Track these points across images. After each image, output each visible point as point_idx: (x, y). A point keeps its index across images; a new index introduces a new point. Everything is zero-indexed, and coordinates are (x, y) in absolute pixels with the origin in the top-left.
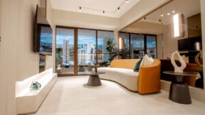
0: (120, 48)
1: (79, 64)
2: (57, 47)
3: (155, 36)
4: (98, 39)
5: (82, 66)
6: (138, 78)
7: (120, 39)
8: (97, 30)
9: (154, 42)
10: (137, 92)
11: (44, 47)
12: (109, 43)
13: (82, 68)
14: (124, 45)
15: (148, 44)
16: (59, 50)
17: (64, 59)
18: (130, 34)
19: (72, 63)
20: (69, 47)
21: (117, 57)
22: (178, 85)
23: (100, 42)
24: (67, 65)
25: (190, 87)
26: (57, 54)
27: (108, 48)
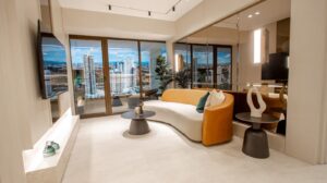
0: (177, 70)
1: (112, 94)
2: (75, 68)
3: (230, 47)
4: (142, 53)
5: (117, 98)
6: (203, 123)
7: (177, 56)
8: (139, 41)
9: (229, 55)
10: (200, 142)
11: (51, 69)
12: (159, 61)
13: (117, 100)
14: (183, 64)
15: (219, 58)
16: (78, 73)
17: (87, 88)
18: (191, 45)
19: (102, 93)
20: (94, 68)
21: (173, 83)
22: (254, 134)
23: (145, 58)
24: (93, 96)
25: (268, 133)
26: (76, 80)
27: (157, 70)
